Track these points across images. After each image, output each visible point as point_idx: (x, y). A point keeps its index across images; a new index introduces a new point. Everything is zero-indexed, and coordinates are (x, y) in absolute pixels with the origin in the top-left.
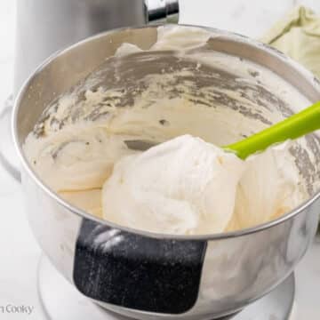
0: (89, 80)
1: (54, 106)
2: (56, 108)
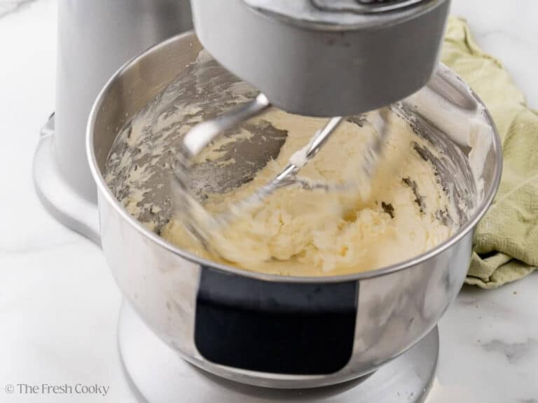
0: (166, 95)
1: (127, 130)
2: (130, 132)
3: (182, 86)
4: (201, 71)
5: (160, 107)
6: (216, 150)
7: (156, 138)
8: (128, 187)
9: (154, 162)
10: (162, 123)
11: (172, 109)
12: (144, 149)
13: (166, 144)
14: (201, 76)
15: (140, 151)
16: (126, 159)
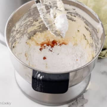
3: (28, 14)
4: (32, 10)
5: (22, 19)
6: (37, 27)
7: (22, 26)
8: (15, 39)
9: (22, 32)
10: (23, 23)
11: (25, 19)
12: (19, 30)
13: (24, 27)
14: (32, 11)
15: (18, 30)
16: (15, 33)
